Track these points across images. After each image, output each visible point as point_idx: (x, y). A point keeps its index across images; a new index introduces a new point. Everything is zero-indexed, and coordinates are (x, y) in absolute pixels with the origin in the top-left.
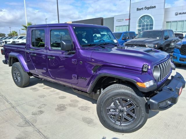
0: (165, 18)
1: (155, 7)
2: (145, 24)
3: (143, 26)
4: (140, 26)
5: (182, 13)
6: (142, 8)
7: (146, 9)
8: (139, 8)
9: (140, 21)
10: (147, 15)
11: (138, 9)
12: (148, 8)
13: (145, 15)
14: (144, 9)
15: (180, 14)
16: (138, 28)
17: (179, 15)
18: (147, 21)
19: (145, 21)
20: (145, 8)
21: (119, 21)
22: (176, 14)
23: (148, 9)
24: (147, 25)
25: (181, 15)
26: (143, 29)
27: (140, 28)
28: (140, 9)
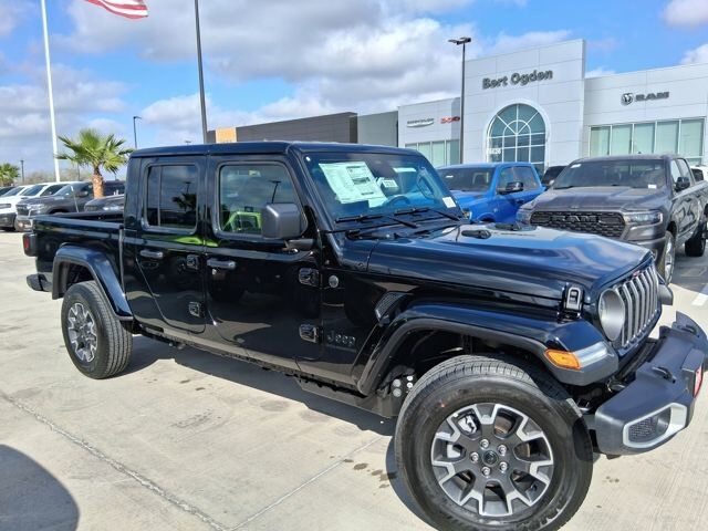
0: (586, 114)
1: (549, 74)
2: (517, 135)
3: (510, 142)
4: (496, 143)
5: (646, 95)
6: (501, 77)
7: (517, 82)
8: (493, 77)
9: (497, 127)
10: (521, 105)
11: (487, 84)
12: (525, 80)
13: (515, 105)
14: (509, 81)
15: (640, 98)
16: (489, 151)
17: (634, 104)
18: (521, 124)
19: (513, 126)
20: (515, 79)
21: (419, 124)
22: (627, 101)
23: (524, 83)
24: (523, 141)
25: (641, 104)
26: (509, 154)
27: (498, 151)
28: (496, 84)
